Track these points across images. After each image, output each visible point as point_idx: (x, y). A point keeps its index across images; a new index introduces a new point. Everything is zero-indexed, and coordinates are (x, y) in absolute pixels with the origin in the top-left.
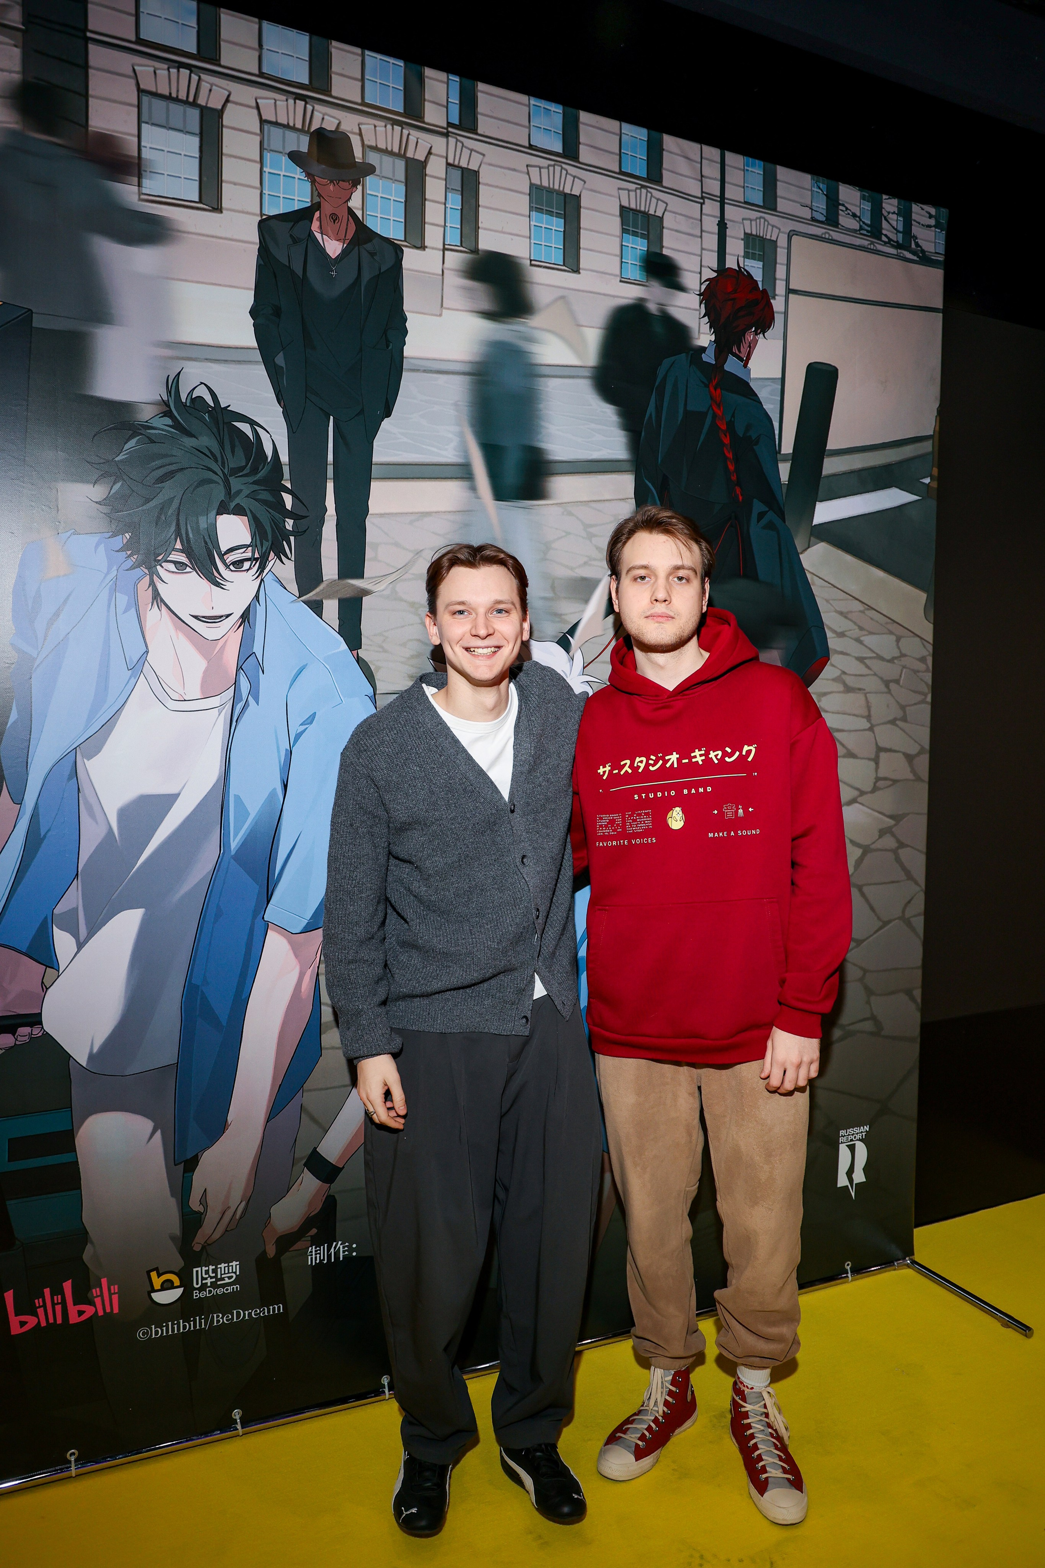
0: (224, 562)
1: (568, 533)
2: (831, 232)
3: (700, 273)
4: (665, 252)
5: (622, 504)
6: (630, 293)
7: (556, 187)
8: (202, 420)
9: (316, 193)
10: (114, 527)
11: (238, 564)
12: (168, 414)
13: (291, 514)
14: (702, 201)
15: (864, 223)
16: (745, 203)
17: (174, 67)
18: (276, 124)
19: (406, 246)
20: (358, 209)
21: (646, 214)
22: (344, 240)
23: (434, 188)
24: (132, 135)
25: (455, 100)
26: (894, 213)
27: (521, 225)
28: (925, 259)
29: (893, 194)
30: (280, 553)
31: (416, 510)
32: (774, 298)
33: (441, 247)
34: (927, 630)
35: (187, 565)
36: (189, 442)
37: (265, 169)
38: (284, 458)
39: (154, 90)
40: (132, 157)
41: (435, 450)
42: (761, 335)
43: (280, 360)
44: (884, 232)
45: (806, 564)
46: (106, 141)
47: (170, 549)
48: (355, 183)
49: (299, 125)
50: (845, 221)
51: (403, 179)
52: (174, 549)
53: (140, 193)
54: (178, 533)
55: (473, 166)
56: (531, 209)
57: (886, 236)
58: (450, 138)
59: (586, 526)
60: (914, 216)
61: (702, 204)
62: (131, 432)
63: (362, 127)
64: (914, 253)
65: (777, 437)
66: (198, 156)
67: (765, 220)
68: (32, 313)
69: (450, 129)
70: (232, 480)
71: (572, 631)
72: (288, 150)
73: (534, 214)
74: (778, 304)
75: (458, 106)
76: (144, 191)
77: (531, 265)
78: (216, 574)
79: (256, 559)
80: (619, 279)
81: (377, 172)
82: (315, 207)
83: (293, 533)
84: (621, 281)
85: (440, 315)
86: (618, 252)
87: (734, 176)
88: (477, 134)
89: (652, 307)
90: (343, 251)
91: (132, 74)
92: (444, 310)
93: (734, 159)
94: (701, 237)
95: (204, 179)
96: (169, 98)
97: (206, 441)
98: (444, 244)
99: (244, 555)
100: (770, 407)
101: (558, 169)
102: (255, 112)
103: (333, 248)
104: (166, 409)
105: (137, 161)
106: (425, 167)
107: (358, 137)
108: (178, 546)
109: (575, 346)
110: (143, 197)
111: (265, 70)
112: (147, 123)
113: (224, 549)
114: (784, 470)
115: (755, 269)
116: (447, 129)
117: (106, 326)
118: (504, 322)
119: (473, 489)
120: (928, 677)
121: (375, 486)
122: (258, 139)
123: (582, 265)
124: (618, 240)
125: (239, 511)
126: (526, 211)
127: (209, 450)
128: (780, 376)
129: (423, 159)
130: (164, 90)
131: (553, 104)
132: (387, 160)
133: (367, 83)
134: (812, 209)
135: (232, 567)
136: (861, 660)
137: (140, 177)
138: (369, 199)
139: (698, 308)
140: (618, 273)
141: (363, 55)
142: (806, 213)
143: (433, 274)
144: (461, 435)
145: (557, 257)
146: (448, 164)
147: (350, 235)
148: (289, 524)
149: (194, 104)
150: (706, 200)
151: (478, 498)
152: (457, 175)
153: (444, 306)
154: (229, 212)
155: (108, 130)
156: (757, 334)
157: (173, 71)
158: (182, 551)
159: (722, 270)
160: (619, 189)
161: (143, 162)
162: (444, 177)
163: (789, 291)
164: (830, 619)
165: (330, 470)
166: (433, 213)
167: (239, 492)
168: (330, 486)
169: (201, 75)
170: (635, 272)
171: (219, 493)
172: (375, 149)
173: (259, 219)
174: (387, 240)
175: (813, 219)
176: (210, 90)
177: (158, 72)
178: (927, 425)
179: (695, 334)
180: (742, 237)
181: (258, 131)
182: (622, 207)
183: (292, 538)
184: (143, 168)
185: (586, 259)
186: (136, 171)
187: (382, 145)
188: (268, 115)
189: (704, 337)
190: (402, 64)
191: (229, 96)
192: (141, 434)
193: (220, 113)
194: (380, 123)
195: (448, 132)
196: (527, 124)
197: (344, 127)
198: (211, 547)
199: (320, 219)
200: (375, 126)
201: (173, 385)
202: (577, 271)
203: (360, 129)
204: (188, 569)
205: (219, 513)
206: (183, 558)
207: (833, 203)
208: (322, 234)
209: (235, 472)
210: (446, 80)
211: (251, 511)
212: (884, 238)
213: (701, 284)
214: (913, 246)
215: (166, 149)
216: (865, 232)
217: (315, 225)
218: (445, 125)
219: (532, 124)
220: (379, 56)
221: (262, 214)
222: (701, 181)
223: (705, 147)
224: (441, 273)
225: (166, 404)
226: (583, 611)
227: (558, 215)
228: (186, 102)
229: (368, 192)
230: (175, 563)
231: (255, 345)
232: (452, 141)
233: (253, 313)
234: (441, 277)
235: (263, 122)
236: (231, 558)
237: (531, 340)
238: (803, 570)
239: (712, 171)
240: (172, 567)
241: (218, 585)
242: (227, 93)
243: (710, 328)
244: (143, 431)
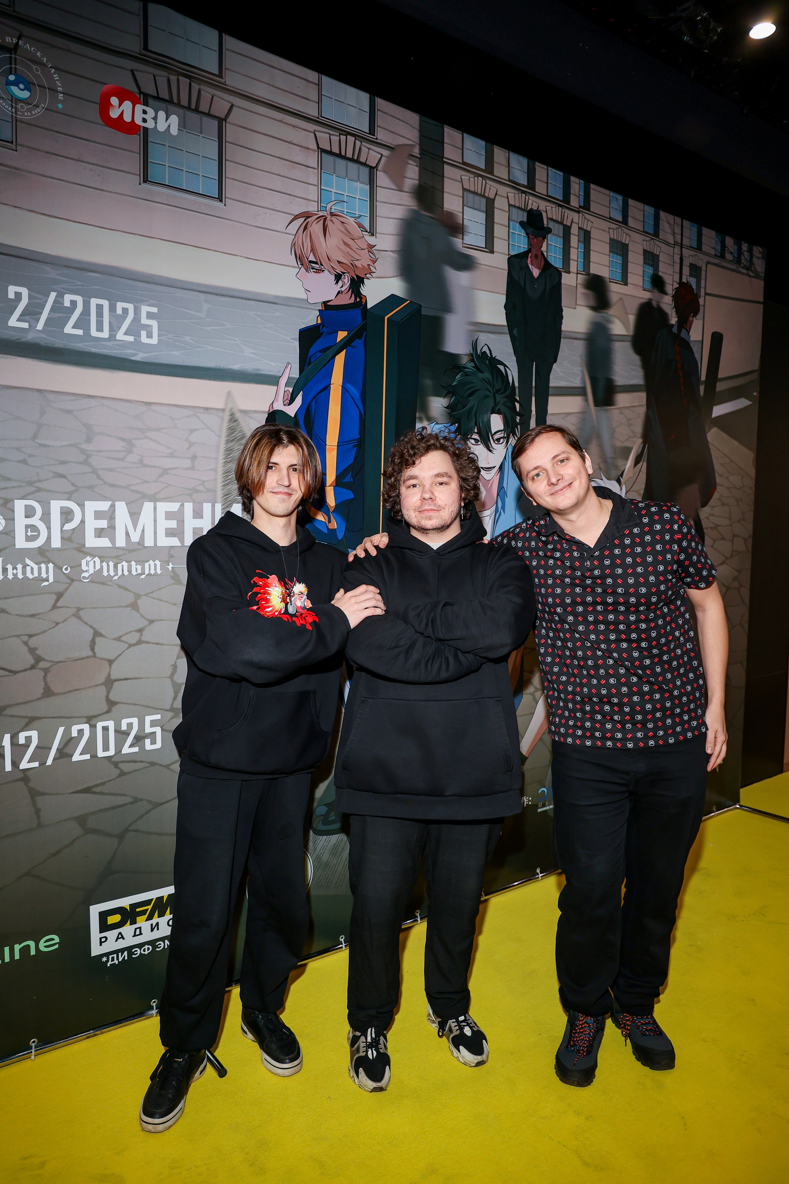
0: (493, 438)
1: (621, 424)
2: (722, 262)
3: (673, 285)
4: (660, 274)
5: (641, 408)
6: (646, 296)
7: (620, 240)
8: (485, 364)
9: (529, 244)
10: (451, 420)
11: (498, 440)
12: (472, 360)
13: (519, 414)
14: (674, 246)
15: (735, 257)
16: (691, 247)
17: (476, 177)
18: (515, 206)
19: (563, 272)
20: (545, 252)
21: (652, 253)
22: (540, 268)
23: (574, 241)
24: (460, 212)
25: (582, 193)
26: (746, 251)
27: (605, 260)
28: (757, 276)
29: (746, 242)
30: (514, 434)
31: (565, 412)
32: (700, 298)
33: (576, 272)
34: (752, 472)
35: (479, 441)
36: (481, 375)
37: (510, 230)
38: (516, 384)
39: (469, 189)
40: (459, 224)
41: (572, 380)
42: (695, 318)
43: (515, 332)
44: (742, 261)
45: (709, 439)
46: (450, 215)
47: (473, 432)
48: (544, 238)
49: (523, 208)
50: (729, 256)
51: (562, 236)
52: (475, 432)
53: (463, 243)
54: (476, 424)
55: (588, 229)
56: (610, 251)
57: (743, 263)
58: (580, 214)
59: (629, 420)
60: (754, 253)
61: (674, 248)
62: (458, 370)
63: (547, 208)
64: (753, 272)
65: (700, 372)
66: (485, 223)
67: (698, 256)
68: (421, 307)
69: (580, 209)
70: (496, 395)
71: (622, 475)
72: (519, 221)
73: (611, 254)
74: (701, 301)
75: (583, 197)
76: (465, 242)
77: (610, 282)
78: (490, 445)
79: (505, 438)
80: (642, 289)
81: (552, 232)
82: (529, 251)
83: (520, 424)
84: (643, 290)
85: (575, 308)
86: (642, 274)
87: (686, 232)
88: (590, 211)
89: (654, 303)
90: (540, 274)
91: (461, 180)
92: (577, 306)
93: (686, 223)
94: (673, 265)
95: (487, 236)
96: (474, 193)
97: (487, 375)
98: (577, 271)
99: (501, 435)
100: (697, 356)
101: (620, 229)
102: (507, 200)
103: (536, 272)
104: (472, 358)
105: (461, 226)
106: (570, 229)
107: (545, 213)
108: (476, 431)
109: (625, 324)
110: (464, 245)
111: (510, 178)
112: (466, 206)
113: (493, 432)
114: (702, 388)
115: (693, 281)
116: (579, 209)
117: (450, 314)
118: (599, 312)
119: (586, 400)
120: (753, 497)
121: (550, 398)
122: (507, 214)
123: (629, 282)
124: (642, 267)
125: (499, 412)
126: (608, 252)
127: (488, 380)
128: (701, 339)
129: (569, 225)
130: (472, 189)
131: (619, 195)
132: (556, 225)
133: (549, 184)
134: (715, 250)
135: (496, 442)
136: (728, 488)
137: (463, 235)
138: (549, 246)
139: (671, 303)
140: (641, 285)
141: (548, 169)
142: (713, 252)
143: (573, 286)
144: (582, 372)
145: (619, 278)
146: (579, 228)
147: (542, 267)
148: (518, 418)
149: (484, 196)
150: (676, 246)
151: (588, 405)
152: (582, 232)
153: (577, 303)
154: (497, 254)
155: (451, 210)
156: (693, 317)
157: (476, 178)
158: (477, 433)
159: (681, 283)
160: (643, 240)
161: (464, 227)
162: (577, 234)
163: (706, 294)
164: (717, 467)
165: (534, 389)
166: (573, 254)
167: (499, 402)
168: (533, 399)
169: (487, 181)
170: (648, 286)
171: (491, 403)
172: (552, 219)
173: (508, 257)
174: (556, 268)
175: (716, 255)
176: (490, 189)
177: (470, 179)
178: (755, 364)
179: (670, 317)
180: (689, 265)
181: (508, 210)
182: (644, 250)
183: (519, 426)
184: (464, 230)
185: (631, 278)
186: (462, 231)
187: (554, 218)
188: (512, 202)
189: (674, 320)
190: (562, 174)
191: (497, 191)
192: (462, 371)
193: (493, 200)
194: (554, 206)
195: (580, 210)
196: (609, 206)
197: (540, 208)
198: (488, 430)
199: (531, 257)
200: (552, 208)
201: (475, 345)
202: (626, 284)
203: (546, 209)
204: (479, 443)
205: (492, 413)
206: (476, 436)
207: (723, 246)
208: (532, 265)
209: (498, 391)
210: (578, 182)
211: (504, 413)
212: (742, 265)
213: (673, 290)
214: (753, 268)
215: (473, 220)
216: (735, 262)
217: (529, 260)
218: (578, 207)
219: (611, 206)
220: (554, 170)
221: (509, 255)
222: (674, 236)
223: (676, 217)
224: (576, 286)
225: (472, 355)
226: (626, 464)
227: (620, 255)
228: (480, 195)
229: (549, 243)
230: (474, 439)
231: (505, 323)
232: (581, 215)
233: (506, 307)
234: (575, 288)
235: (510, 205)
236: (496, 436)
237: (609, 321)
238: (707, 442)
239: (678, 230)
240: (473, 441)
241: (490, 451)
242: (496, 190)
243: (676, 314)
244: (462, 370)
